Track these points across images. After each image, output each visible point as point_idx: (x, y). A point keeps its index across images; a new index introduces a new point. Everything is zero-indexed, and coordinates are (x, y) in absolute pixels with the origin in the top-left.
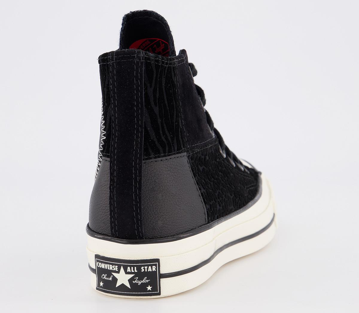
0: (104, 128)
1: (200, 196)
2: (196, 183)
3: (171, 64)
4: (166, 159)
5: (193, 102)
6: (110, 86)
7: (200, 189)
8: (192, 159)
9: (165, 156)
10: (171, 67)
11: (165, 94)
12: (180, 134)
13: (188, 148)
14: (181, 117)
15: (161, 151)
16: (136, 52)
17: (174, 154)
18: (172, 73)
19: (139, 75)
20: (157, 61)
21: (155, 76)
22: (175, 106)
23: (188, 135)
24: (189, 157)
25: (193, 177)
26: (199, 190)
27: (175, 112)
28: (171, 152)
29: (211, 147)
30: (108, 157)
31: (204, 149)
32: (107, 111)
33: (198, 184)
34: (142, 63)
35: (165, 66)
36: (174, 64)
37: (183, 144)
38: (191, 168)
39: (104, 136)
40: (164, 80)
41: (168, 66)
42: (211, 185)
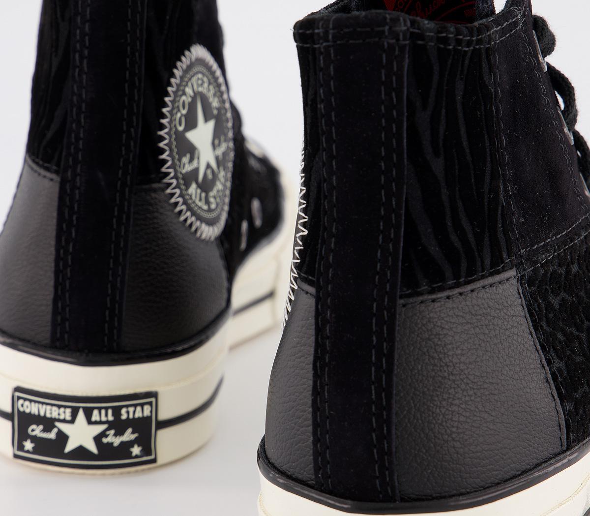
0: (304, 206)
1: (548, 381)
2: (539, 348)
3: (479, 42)
4: (461, 294)
5: (540, 130)
6: (319, 106)
7: (549, 363)
8: (531, 283)
9: (458, 285)
10: (480, 49)
11: (461, 122)
12: (500, 221)
13: (522, 257)
14: (504, 175)
15: (448, 273)
16: (388, 20)
17: (483, 277)
18: (484, 66)
19: (394, 78)
20: (445, 41)
21: (436, 78)
22: (488, 150)
23: (522, 220)
24: (521, 279)
25: (531, 333)
26: (545, 364)
27: (489, 165)
28: (475, 274)
29: (585, 237)
30: (310, 283)
31: (564, 250)
32: (313, 167)
33: (543, 348)
34: (402, 48)
35: (465, 51)
36: (490, 39)
37: (508, 249)
38: (527, 307)
39: (305, 228)
40: (460, 86)
41: (472, 48)
42: (580, 344)
